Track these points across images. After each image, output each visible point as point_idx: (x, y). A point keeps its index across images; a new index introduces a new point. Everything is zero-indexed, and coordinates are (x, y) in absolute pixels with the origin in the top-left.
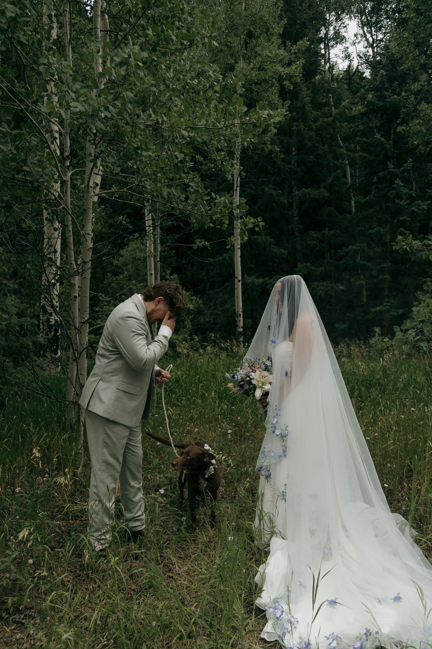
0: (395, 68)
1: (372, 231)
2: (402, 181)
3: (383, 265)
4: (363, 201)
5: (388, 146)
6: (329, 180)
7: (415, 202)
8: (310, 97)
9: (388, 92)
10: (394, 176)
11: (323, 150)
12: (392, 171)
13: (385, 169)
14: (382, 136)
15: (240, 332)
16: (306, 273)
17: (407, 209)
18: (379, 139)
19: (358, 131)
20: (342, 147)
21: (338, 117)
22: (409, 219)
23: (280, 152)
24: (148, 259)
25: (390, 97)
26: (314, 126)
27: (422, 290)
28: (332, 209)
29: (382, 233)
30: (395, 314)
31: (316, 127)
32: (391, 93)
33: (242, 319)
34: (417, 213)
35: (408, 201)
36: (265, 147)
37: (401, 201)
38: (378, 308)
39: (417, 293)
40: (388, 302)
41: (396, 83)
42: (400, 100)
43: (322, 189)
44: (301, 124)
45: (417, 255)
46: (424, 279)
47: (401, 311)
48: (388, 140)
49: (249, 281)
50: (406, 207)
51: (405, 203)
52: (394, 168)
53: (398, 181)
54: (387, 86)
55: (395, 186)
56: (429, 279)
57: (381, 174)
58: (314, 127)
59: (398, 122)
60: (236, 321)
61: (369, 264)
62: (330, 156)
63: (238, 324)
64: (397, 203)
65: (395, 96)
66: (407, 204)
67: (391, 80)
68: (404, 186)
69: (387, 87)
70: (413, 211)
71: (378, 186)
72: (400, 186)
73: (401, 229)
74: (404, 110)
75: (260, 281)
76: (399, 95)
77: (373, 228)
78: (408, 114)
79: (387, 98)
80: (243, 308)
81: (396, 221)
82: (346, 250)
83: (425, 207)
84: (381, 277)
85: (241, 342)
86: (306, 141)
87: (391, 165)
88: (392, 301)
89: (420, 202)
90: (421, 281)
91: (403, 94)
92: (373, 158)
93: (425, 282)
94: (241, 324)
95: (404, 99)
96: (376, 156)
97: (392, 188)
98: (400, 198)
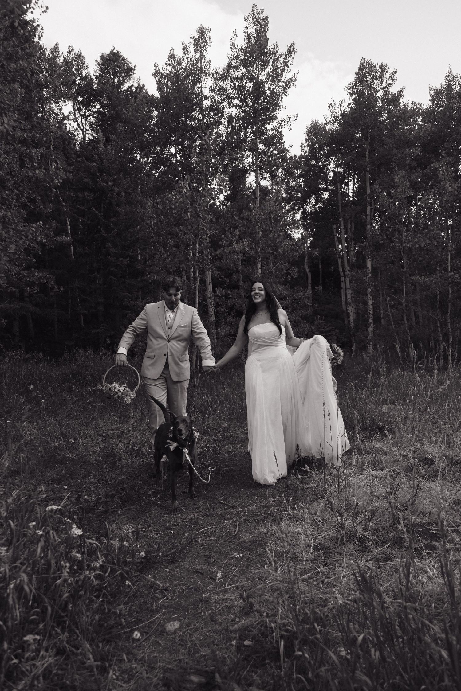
2: (111, 244)
5: (101, 217)
7: (120, 259)
10: (105, 239)
12: (104, 236)
13: (100, 233)
14: (96, 209)
17: (114, 263)
20: (63, 206)
30: (109, 335)
37: (110, 257)
38: (97, 330)
40: (103, 326)
42: (107, 187)
47: (113, 333)
48: (100, 213)
51: (113, 259)
55: (106, 246)
59: (107, 201)
72: (110, 247)
76: (107, 183)
81: (107, 271)
83: (126, 263)
87: (103, 232)
91: (110, 183)
97: (105, 248)
98: (110, 255)
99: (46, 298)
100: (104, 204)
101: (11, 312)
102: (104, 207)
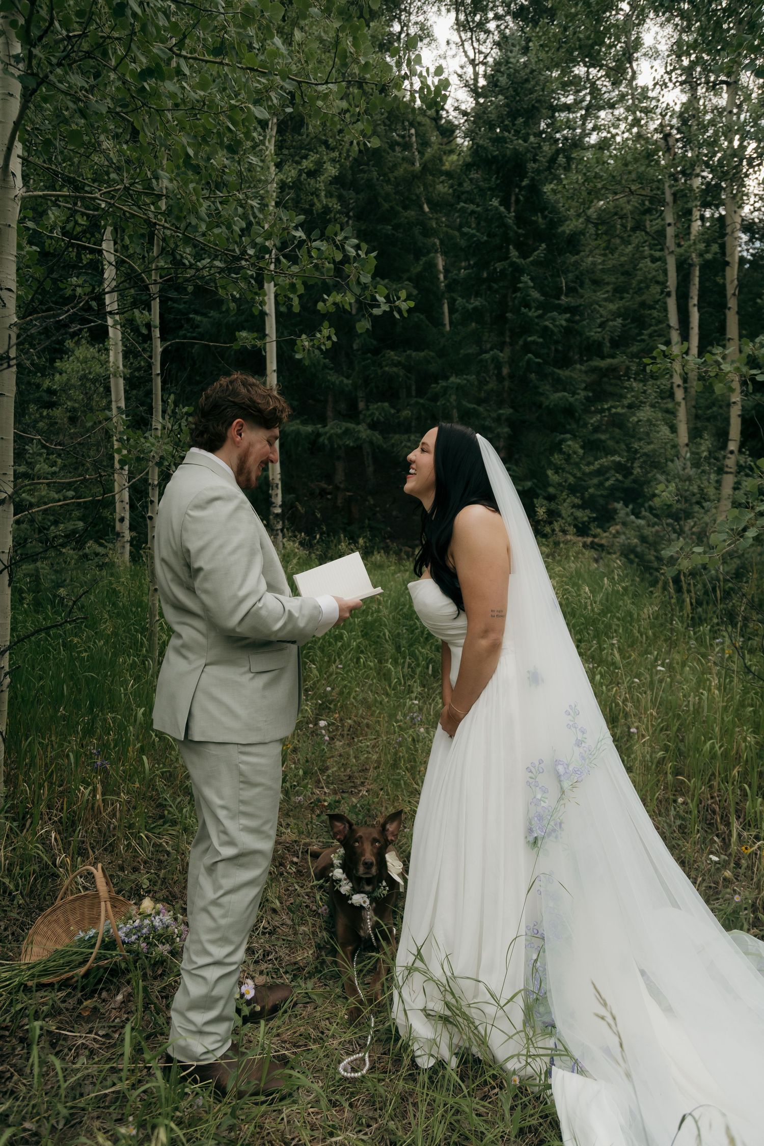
0: (518, 94)
1: (487, 356)
2: (532, 279)
3: (501, 411)
4: (470, 307)
5: (510, 221)
6: (417, 269)
7: (549, 315)
8: (385, 125)
9: (509, 133)
10: (518, 270)
11: (406, 218)
12: (515, 262)
13: (507, 258)
14: (501, 205)
15: (277, 515)
16: (382, 419)
17: (537, 324)
18: (497, 208)
19: (463, 193)
20: (430, 219)
21: (430, 166)
22: (541, 340)
23: (339, 212)
24: (112, 380)
25: (512, 141)
26: (390, 175)
27: (561, 451)
28: (422, 317)
29: (501, 360)
31: (396, 178)
32: (514, 135)
33: (279, 492)
34: (552, 332)
35: (540, 312)
36: (316, 200)
37: (530, 310)
39: (553, 455)
41: (521, 120)
42: (527, 148)
43: (407, 282)
44: (373, 169)
45: (552, 397)
46: (562, 436)
48: (509, 212)
49: (292, 428)
50: (536, 320)
51: (536, 314)
52: (519, 257)
53: (525, 278)
54: (506, 122)
55: (520, 285)
56: (568, 436)
57: (499, 266)
58: (393, 179)
59: (525, 182)
60: (270, 496)
61: (481, 409)
62: (417, 230)
63: (273, 500)
64: (523, 313)
65: (520, 141)
66: (538, 317)
67: (513, 115)
68: (533, 288)
69: (507, 125)
70: (546, 327)
71: (493, 284)
72: (529, 287)
73: (530, 355)
74: (534, 165)
75: (309, 429)
76: (525, 141)
77: (486, 352)
78: (538, 172)
79: (506, 143)
80: (281, 474)
81: (521, 342)
82: (444, 384)
83: (564, 323)
84: (499, 430)
85: (279, 532)
86: (380, 200)
87: (514, 253)
88: (515, 468)
89: (555, 313)
90: (558, 439)
91: (532, 139)
92: (485, 238)
93: (564, 440)
94: (278, 500)
95: (533, 148)
96: (489, 236)
97: (516, 290)
98: (527, 306)
99: (393, 411)
100: (517, 195)
101: (326, 442)
102: (517, 201)
